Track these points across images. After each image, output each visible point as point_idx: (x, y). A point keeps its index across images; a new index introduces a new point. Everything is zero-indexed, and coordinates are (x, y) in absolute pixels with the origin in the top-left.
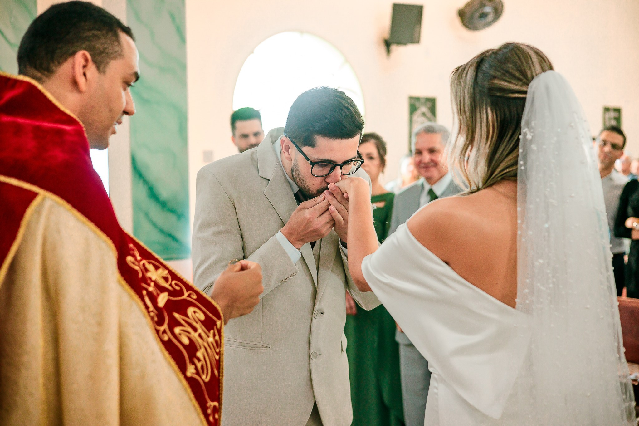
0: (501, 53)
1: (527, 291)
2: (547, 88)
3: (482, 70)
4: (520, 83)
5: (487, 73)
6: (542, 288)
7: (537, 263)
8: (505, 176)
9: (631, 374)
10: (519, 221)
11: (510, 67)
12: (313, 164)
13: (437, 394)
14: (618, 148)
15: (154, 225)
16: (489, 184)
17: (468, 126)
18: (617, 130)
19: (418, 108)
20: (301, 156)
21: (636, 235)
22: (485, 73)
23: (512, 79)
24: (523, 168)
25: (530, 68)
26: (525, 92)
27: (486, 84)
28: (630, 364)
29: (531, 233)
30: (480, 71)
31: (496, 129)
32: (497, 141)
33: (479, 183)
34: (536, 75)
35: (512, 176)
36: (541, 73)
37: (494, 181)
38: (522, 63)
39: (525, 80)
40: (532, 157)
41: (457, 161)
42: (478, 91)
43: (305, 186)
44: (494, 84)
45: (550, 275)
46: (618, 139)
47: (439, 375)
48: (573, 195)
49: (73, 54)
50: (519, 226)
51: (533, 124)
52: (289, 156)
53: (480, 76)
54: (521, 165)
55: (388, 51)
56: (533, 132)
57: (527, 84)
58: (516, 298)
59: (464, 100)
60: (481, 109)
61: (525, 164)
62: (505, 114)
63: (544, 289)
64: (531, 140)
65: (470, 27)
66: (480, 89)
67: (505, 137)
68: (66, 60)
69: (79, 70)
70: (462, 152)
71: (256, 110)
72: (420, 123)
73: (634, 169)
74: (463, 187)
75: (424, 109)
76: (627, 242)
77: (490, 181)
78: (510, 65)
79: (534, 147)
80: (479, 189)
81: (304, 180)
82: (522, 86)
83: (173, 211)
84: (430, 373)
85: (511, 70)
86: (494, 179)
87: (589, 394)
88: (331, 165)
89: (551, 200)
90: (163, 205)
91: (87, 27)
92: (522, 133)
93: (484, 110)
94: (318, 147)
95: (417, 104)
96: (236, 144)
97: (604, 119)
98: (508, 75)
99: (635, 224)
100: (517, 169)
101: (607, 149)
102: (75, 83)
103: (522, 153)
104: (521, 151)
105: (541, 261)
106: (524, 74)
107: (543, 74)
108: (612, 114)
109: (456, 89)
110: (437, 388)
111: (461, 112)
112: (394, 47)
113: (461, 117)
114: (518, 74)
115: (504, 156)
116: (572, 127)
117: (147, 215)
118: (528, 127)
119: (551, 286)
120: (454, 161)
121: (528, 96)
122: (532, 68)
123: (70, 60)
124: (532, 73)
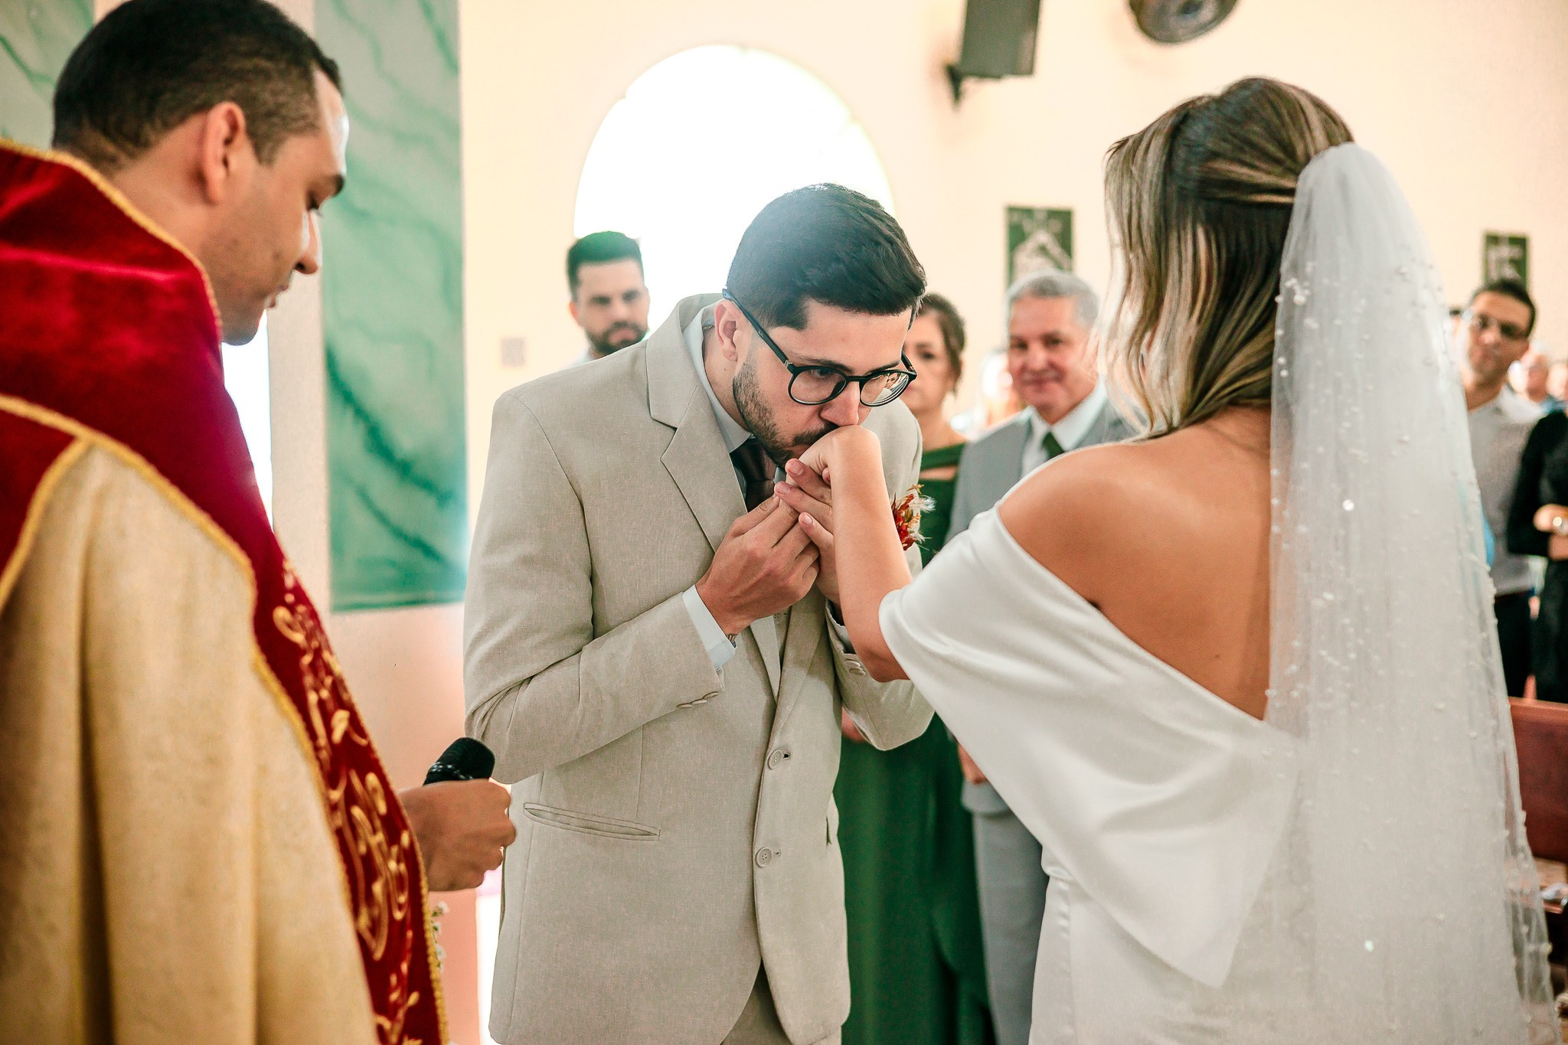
0: (1233, 100)
1: (1294, 668)
2: (1343, 183)
3: (1188, 139)
4: (1278, 170)
5: (1199, 146)
6: (1330, 659)
7: (1317, 603)
8: (1238, 396)
9: (1542, 888)
10: (1275, 502)
11: (1255, 131)
12: (796, 370)
13: (1065, 930)
14: (1517, 334)
15: (382, 518)
16: (1199, 415)
17: (1148, 274)
18: (1516, 289)
19: (1030, 234)
20: (766, 348)
21: (1560, 549)
22: (1193, 146)
23: (1259, 159)
24: (1284, 373)
25: (1302, 136)
26: (1291, 192)
27: (1195, 170)
28: (1541, 863)
29: (1302, 529)
30: (1180, 140)
31: (1214, 281)
32: (1217, 308)
33: (1171, 411)
34: (1317, 152)
35: (1255, 397)
36: (1327, 148)
37: (1212, 409)
38: (1283, 124)
39: (1289, 163)
40: (1306, 350)
41: (1121, 358)
42: (1173, 189)
43: (767, 424)
44: (1216, 171)
45: (1351, 630)
46: (1515, 312)
47: (1073, 884)
48: (1406, 438)
49: (205, 107)
50: (1274, 513)
51: (1309, 267)
52: (733, 348)
53: (1181, 153)
54: (1281, 368)
55: (957, 94)
56: (1308, 288)
57: (1296, 173)
58: (1267, 686)
59: (1139, 209)
60: (1182, 232)
61: (1289, 364)
62: (1238, 244)
63: (1336, 663)
64: (1304, 307)
65: (1157, 34)
66: (1181, 183)
67: (1237, 299)
68: (183, 120)
69: (214, 148)
70: (1132, 338)
71: (628, 239)
72: (1033, 268)
73: (1555, 386)
74: (1135, 423)
75: (1043, 237)
76: (1537, 566)
77: (1203, 407)
78: (1256, 128)
79: (1311, 323)
80: (1171, 429)
81: (766, 410)
82: (1282, 176)
83: (427, 485)
84: (1047, 878)
85: (1254, 138)
86: (1212, 402)
87: (1441, 917)
88: (837, 375)
89: (1353, 451)
90: (404, 469)
91: (243, 48)
92: (1283, 290)
93: (1189, 236)
94: (811, 328)
95: (1027, 225)
96: (581, 322)
97: (1486, 262)
98: (1245, 149)
99: (1558, 522)
100: (1269, 378)
101: (1491, 336)
102: (199, 179)
103: (1282, 338)
104: (1279, 332)
105: (1329, 596)
106: (1288, 150)
107: (1333, 150)
108: (1506, 252)
109: (1121, 185)
110: (1065, 916)
111: (1131, 239)
112: (970, 85)
113: (1131, 256)
114: (1272, 148)
115: (1237, 344)
116: (1402, 274)
117: (364, 496)
118: (1296, 277)
119: (1353, 656)
120: (1115, 358)
121: (1298, 201)
122: (1307, 135)
123: (194, 124)
124: (1306, 147)
